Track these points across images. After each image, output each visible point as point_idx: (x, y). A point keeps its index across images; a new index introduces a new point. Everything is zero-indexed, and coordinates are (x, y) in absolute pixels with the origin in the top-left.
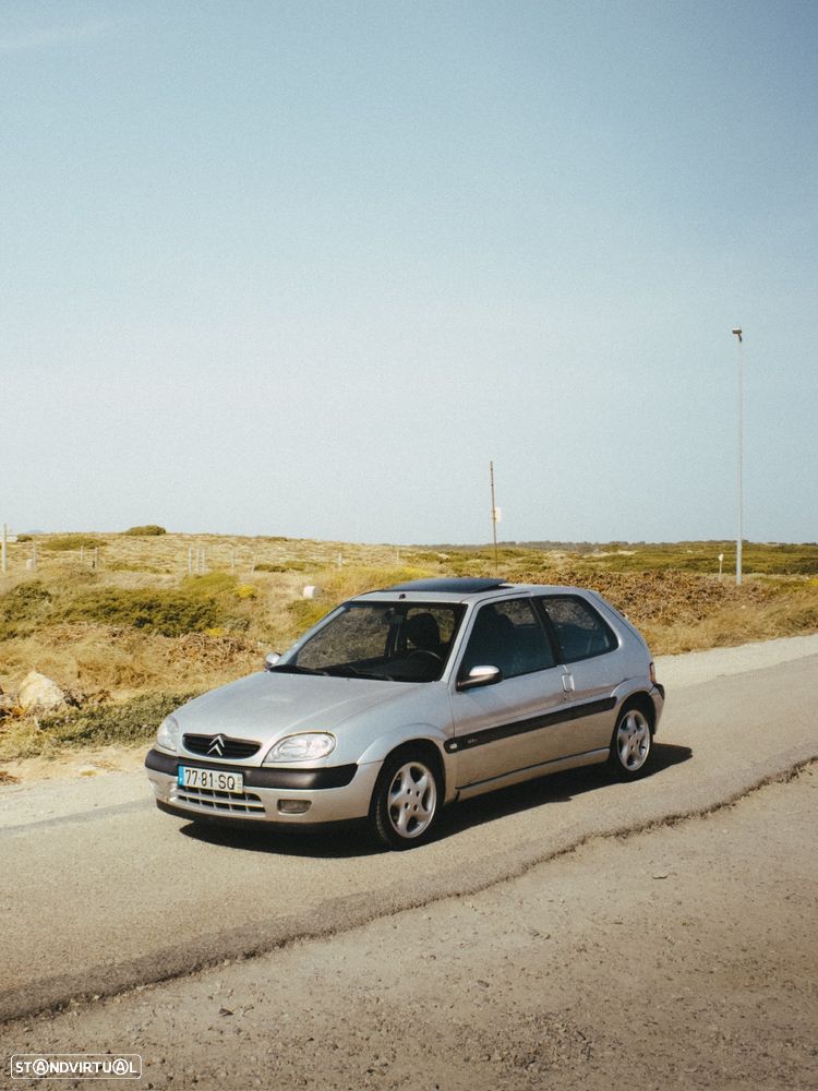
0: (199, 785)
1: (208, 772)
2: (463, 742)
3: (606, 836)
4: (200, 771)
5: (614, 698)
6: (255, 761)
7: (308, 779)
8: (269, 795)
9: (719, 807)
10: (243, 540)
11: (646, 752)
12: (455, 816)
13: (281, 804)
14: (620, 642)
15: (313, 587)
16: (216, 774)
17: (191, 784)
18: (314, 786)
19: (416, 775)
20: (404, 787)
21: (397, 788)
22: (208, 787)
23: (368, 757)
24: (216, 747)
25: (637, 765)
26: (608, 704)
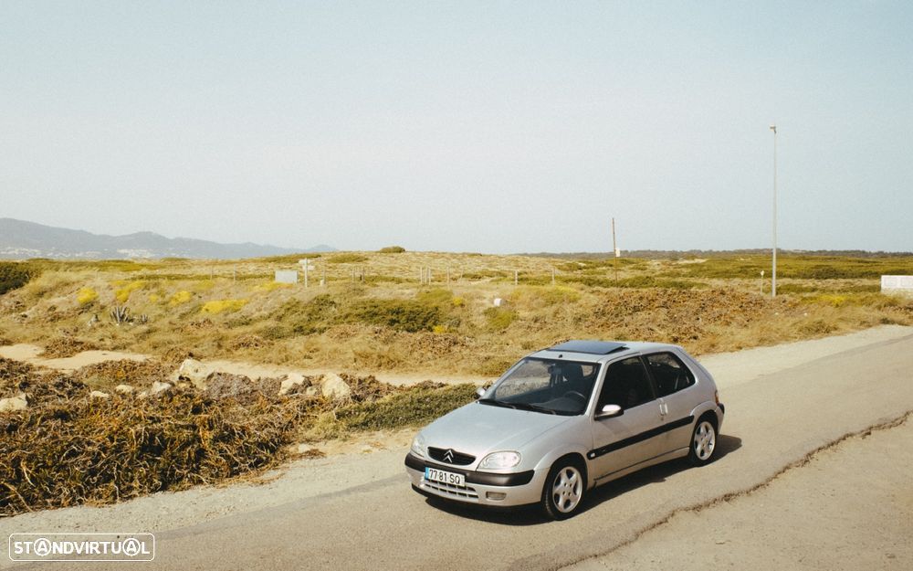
0: (438, 479)
1: (444, 472)
2: (600, 452)
3: (687, 510)
4: (439, 471)
5: (693, 417)
6: (472, 467)
7: (504, 480)
8: (481, 489)
9: (758, 487)
10: (454, 255)
11: (712, 447)
12: (594, 496)
13: (487, 494)
14: (697, 380)
15: (499, 300)
16: (448, 474)
17: (433, 478)
18: (509, 484)
19: (570, 474)
20: (562, 482)
21: (558, 482)
22: (443, 481)
23: (541, 467)
24: (448, 457)
25: (707, 456)
26: (689, 420)
